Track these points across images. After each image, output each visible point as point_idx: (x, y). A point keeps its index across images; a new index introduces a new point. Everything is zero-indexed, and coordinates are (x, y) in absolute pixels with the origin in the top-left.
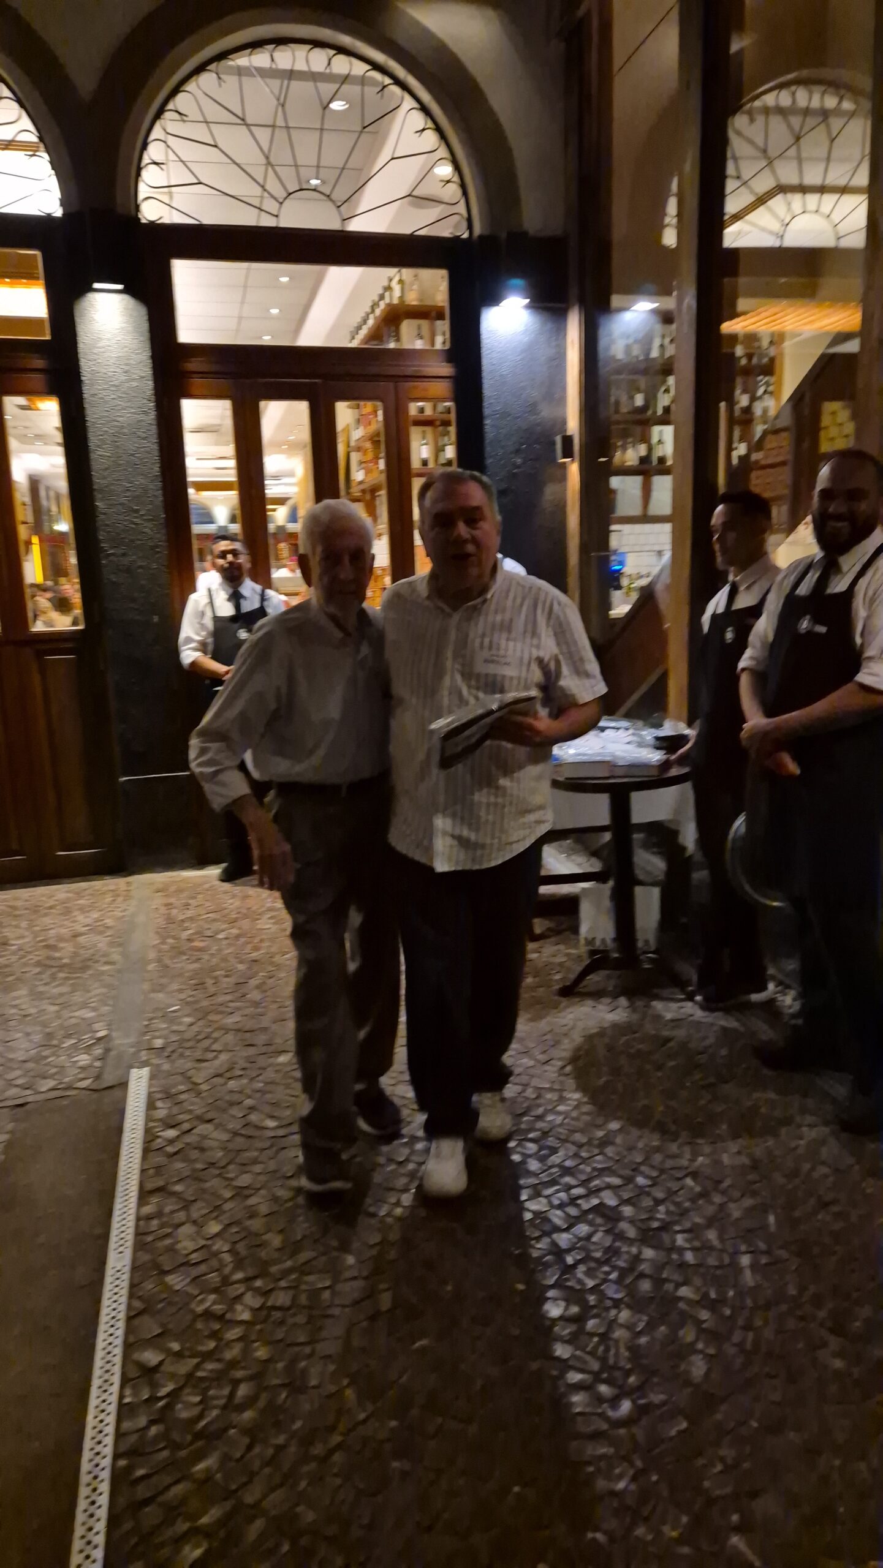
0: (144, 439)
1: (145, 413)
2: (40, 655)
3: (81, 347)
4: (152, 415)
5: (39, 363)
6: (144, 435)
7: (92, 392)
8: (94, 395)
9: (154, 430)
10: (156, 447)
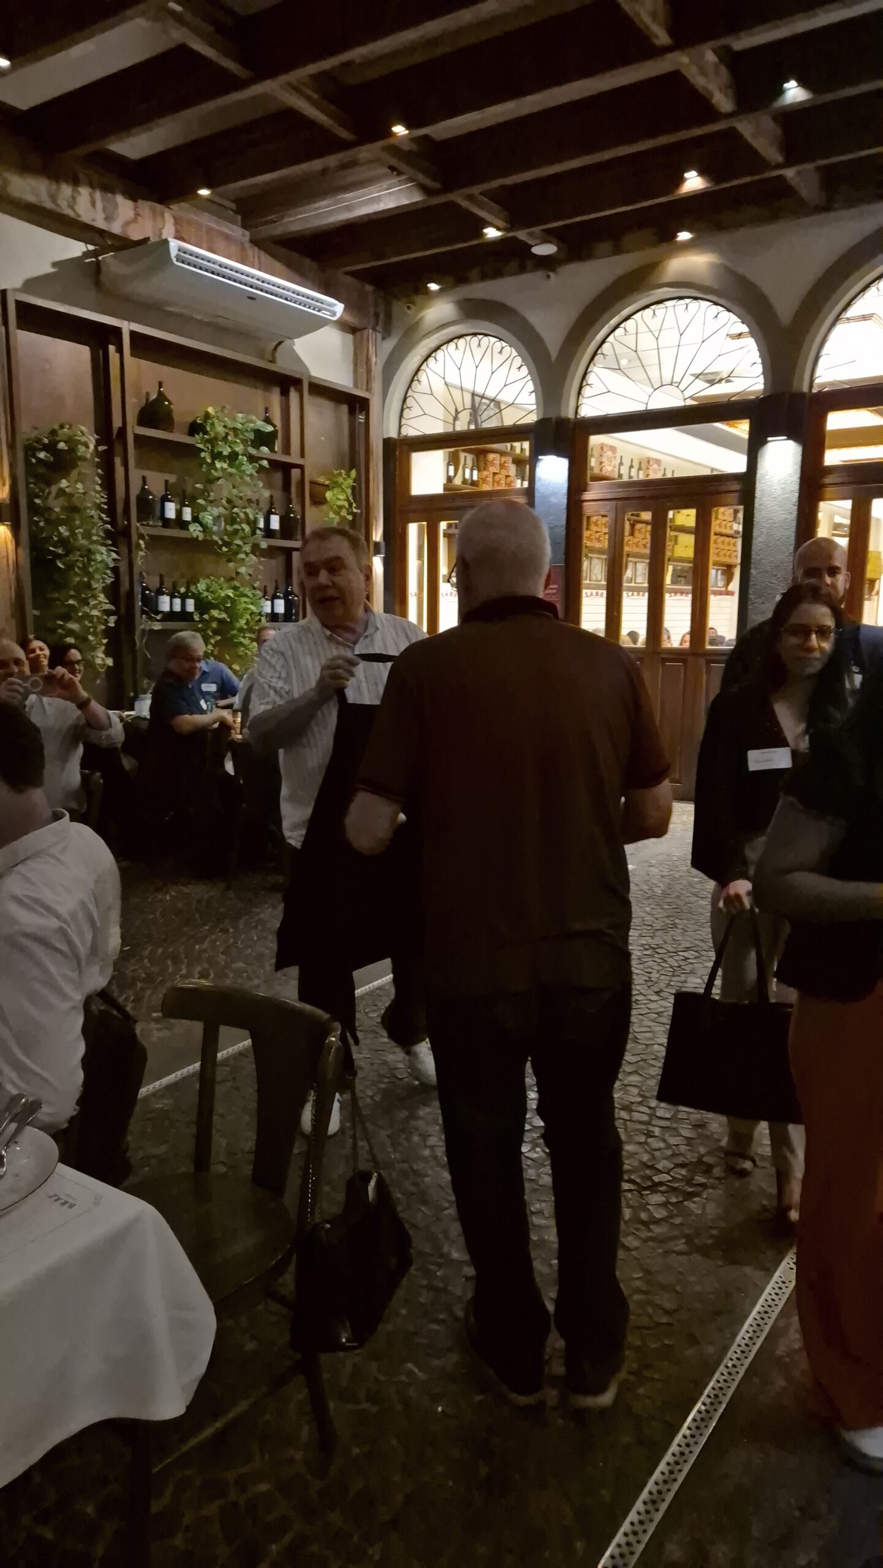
0: (786, 529)
1: (791, 513)
2: (708, 662)
3: (758, 476)
4: (795, 513)
5: (737, 487)
6: (786, 527)
7: (760, 503)
8: (761, 505)
9: (794, 524)
10: (794, 534)
